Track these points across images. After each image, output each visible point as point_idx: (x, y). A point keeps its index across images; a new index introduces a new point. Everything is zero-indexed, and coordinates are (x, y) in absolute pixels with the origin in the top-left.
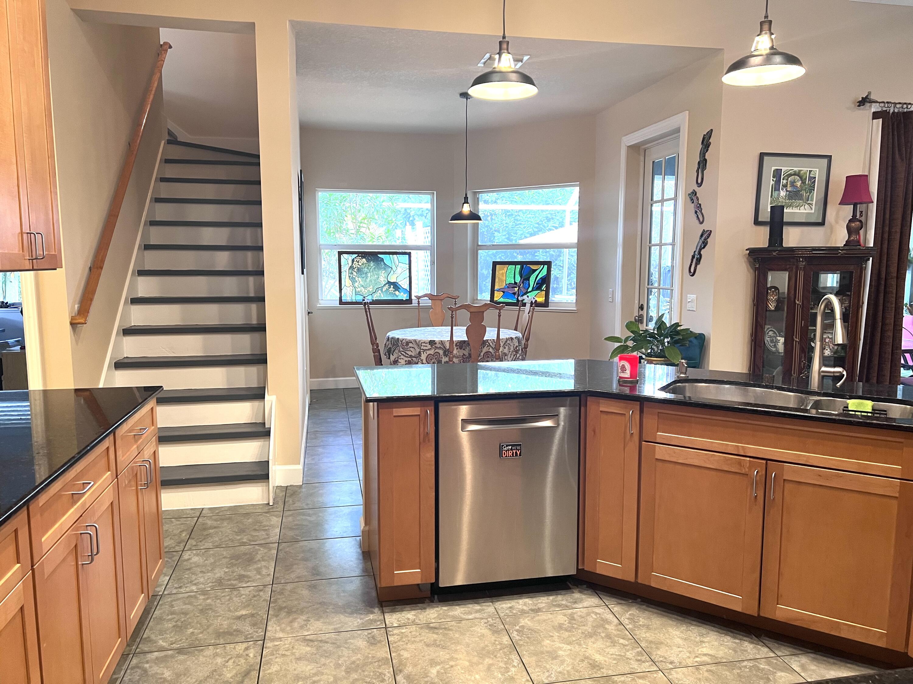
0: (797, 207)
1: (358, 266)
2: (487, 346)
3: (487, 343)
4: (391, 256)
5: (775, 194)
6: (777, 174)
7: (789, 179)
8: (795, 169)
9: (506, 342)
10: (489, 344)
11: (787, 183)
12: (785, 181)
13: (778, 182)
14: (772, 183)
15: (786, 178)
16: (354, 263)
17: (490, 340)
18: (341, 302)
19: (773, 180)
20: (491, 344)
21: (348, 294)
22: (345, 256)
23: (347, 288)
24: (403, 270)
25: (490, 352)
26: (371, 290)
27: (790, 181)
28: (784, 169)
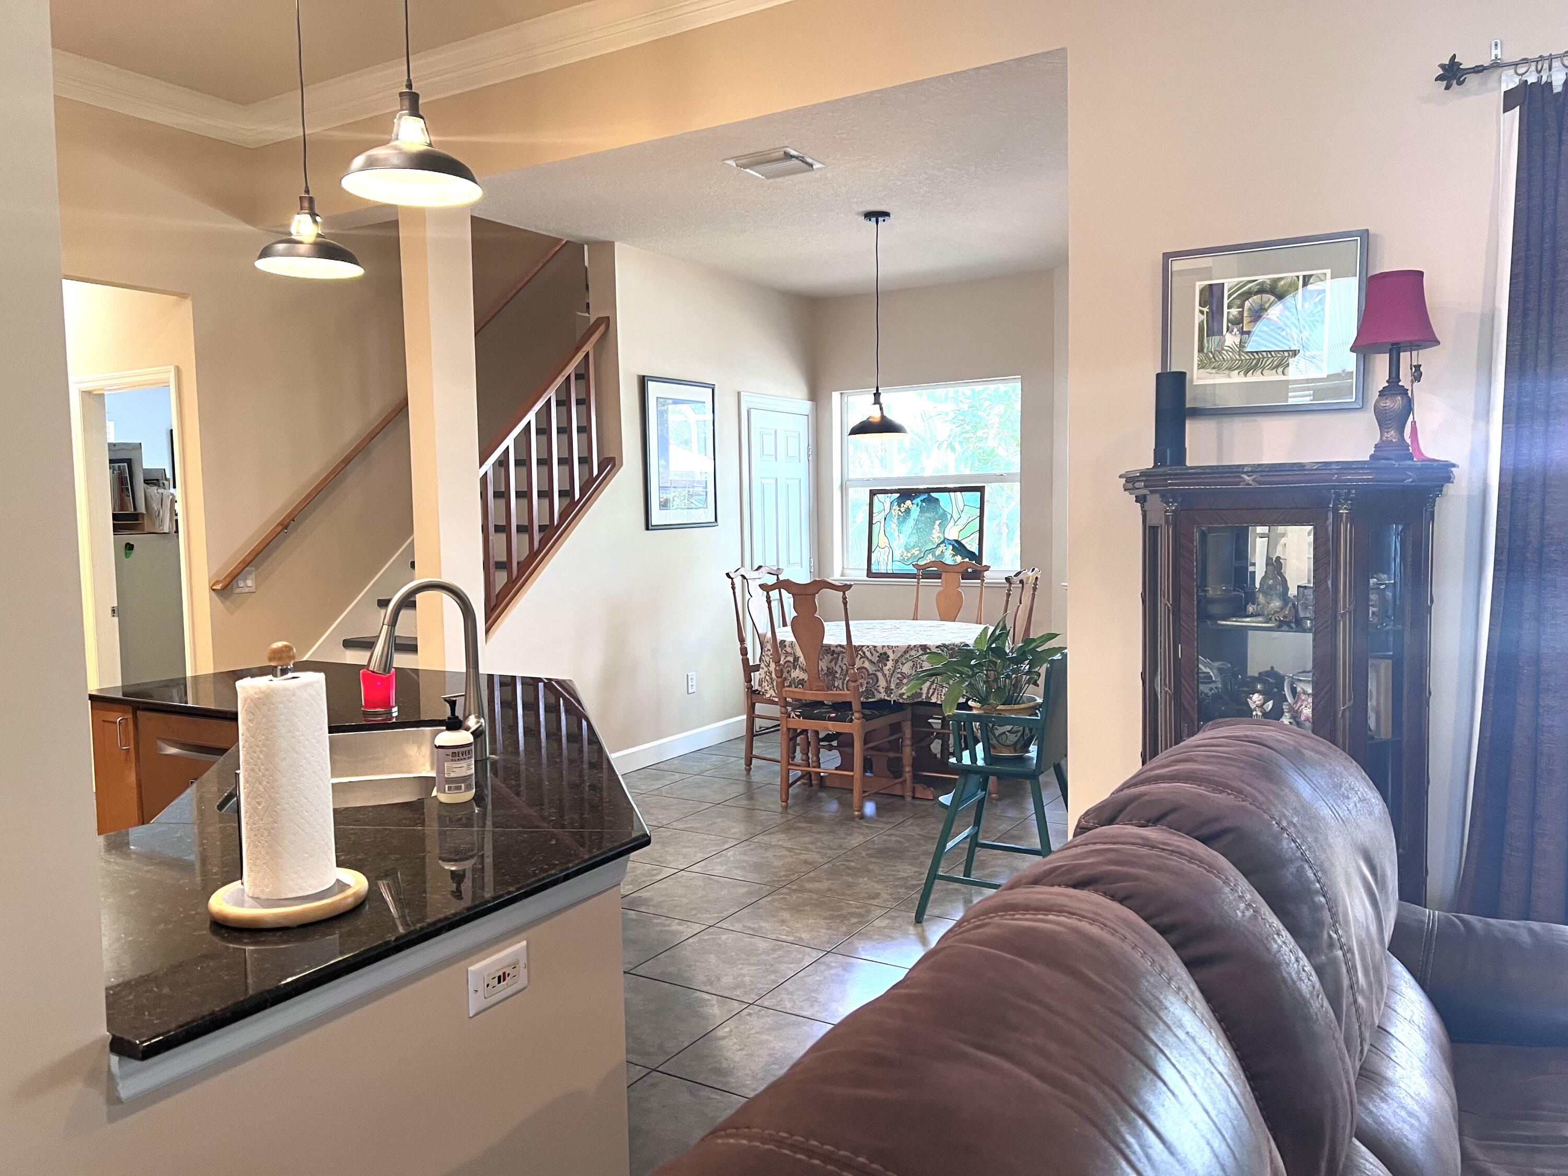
0: (1277, 367)
1: (900, 513)
2: (859, 656)
3: (860, 652)
4: (952, 494)
5: (1212, 343)
6: (1212, 296)
7: (1247, 304)
8: (1261, 278)
9: (906, 652)
10: (864, 653)
11: (1241, 313)
12: (1234, 311)
13: (1215, 314)
14: (1198, 318)
15: (1238, 302)
16: (894, 508)
17: (868, 647)
18: (870, 574)
19: (1202, 312)
20: (868, 654)
21: (881, 560)
22: (881, 496)
23: (881, 550)
24: (971, 519)
25: (865, 668)
26: (917, 553)
27: (1250, 309)
28: (1229, 283)
